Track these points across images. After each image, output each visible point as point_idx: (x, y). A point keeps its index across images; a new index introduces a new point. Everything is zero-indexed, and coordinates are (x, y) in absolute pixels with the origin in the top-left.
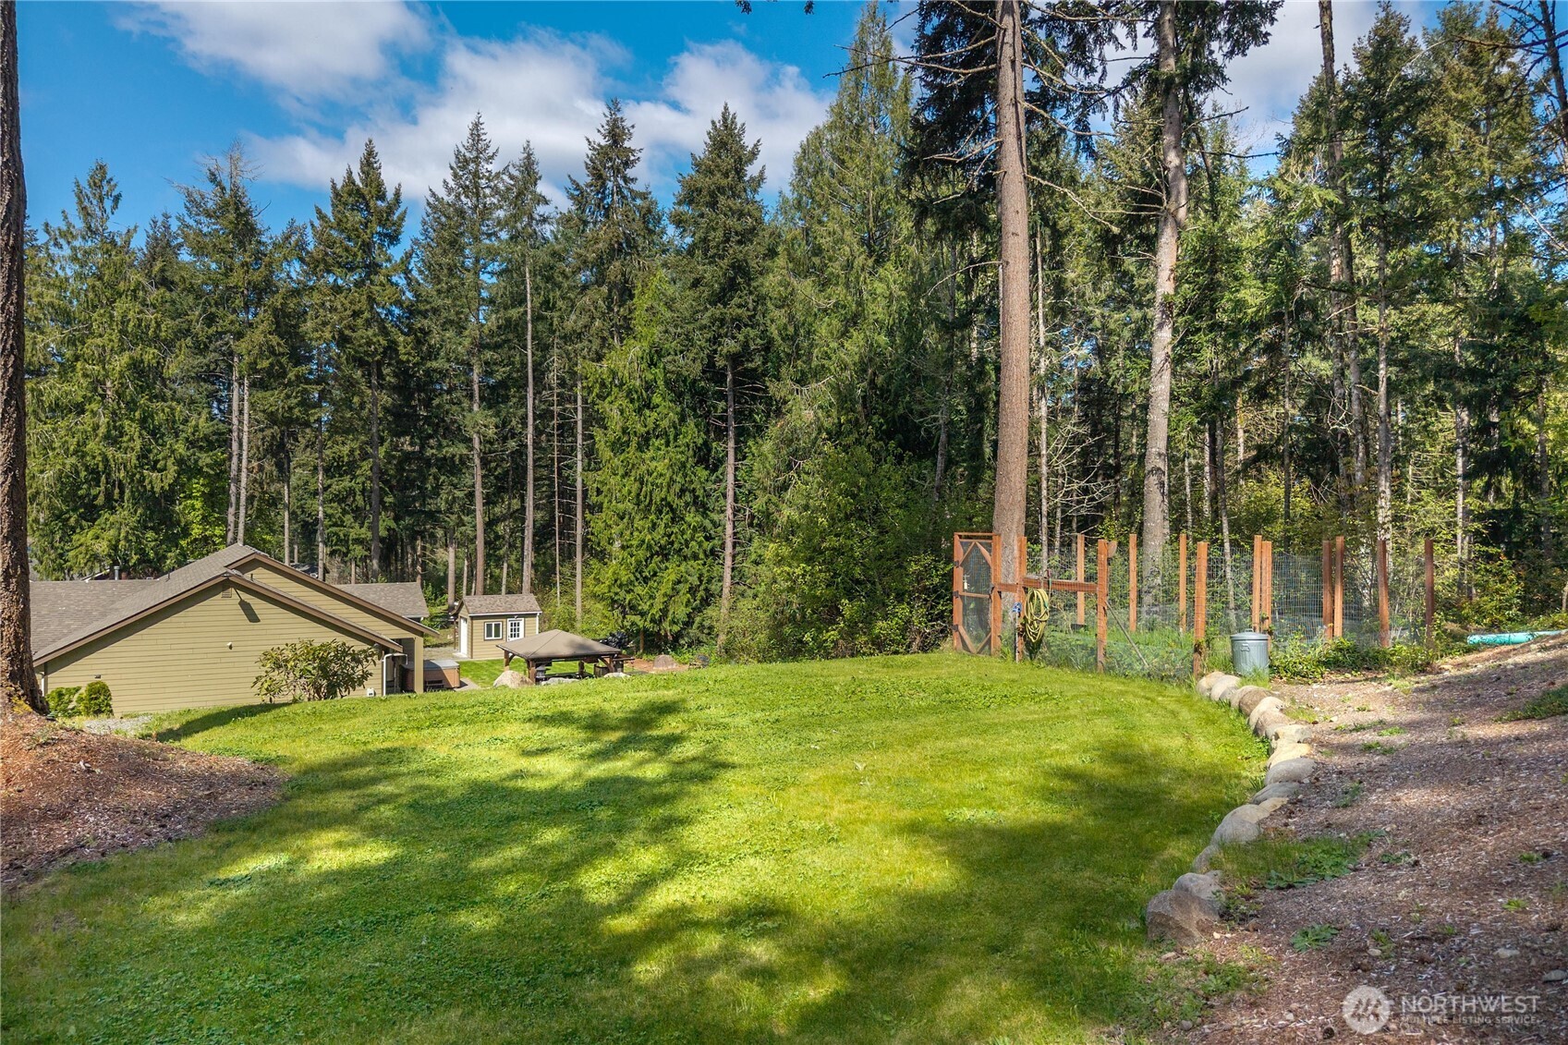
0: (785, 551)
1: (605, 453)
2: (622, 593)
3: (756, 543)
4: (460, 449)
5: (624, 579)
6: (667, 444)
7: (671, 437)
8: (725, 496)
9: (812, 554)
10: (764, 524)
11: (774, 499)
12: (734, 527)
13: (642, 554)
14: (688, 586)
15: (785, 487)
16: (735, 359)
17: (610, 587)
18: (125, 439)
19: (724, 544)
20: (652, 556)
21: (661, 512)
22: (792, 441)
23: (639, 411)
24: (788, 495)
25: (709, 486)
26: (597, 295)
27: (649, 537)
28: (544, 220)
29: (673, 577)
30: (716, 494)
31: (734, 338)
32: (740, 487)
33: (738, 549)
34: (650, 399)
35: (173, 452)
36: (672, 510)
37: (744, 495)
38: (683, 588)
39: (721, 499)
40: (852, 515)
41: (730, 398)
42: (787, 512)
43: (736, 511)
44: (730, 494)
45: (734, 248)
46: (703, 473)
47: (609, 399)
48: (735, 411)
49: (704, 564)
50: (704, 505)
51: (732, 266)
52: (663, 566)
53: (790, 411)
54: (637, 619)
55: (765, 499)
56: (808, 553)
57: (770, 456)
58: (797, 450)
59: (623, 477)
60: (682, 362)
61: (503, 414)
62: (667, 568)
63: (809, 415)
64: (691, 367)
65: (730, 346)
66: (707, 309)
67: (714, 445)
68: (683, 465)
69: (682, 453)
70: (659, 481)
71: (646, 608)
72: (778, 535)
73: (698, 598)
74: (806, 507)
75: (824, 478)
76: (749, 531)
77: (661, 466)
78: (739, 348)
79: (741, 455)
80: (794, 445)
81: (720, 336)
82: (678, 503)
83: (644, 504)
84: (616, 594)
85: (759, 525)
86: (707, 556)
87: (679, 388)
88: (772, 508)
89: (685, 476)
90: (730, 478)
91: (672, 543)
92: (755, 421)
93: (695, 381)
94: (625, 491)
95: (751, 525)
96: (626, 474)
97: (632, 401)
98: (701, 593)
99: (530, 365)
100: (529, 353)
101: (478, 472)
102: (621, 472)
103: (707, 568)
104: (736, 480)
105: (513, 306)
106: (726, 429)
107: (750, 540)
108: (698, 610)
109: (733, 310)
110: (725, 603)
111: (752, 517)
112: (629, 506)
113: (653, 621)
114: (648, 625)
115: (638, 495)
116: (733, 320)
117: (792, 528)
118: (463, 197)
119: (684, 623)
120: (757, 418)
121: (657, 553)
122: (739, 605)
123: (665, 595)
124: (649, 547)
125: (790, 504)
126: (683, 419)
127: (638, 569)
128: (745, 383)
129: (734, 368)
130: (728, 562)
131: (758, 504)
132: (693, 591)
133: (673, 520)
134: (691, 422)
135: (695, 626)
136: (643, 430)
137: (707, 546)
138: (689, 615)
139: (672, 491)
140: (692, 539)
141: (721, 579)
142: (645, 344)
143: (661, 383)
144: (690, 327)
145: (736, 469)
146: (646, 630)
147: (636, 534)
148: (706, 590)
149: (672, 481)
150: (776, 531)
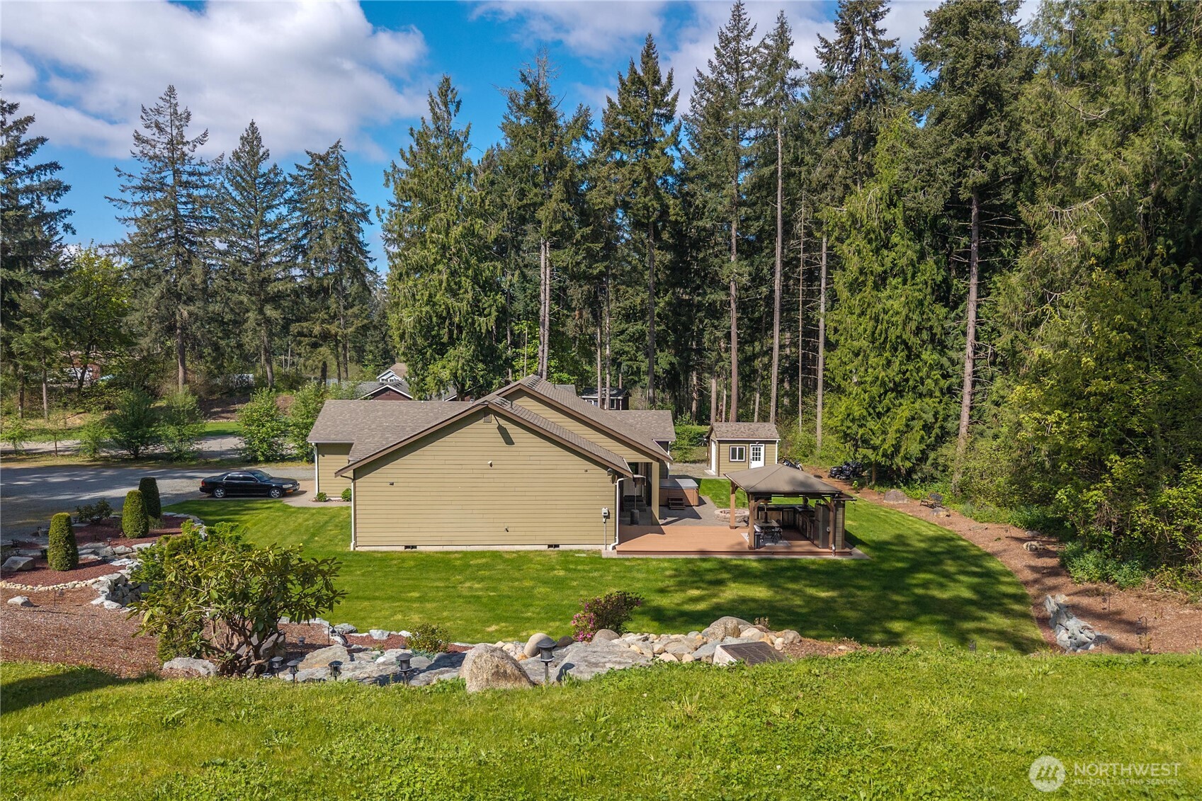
0: (1034, 394)
1: (844, 294)
2: (855, 427)
3: (999, 382)
4: (722, 296)
5: (857, 414)
6: (905, 282)
7: (909, 276)
8: (965, 334)
9: (1071, 399)
10: (1009, 362)
11: (1023, 336)
12: (974, 365)
13: (875, 390)
14: (922, 423)
15: (1036, 323)
16: (982, 191)
17: (842, 421)
18: (461, 291)
19: (962, 381)
20: (886, 393)
21: (896, 350)
22: (1047, 271)
23: (877, 251)
24: (1040, 332)
25: (948, 324)
26: (843, 147)
27: (883, 374)
28: (796, 83)
29: (907, 414)
30: (955, 332)
31: (981, 167)
32: (982, 324)
33: (978, 387)
34: (888, 239)
35: (495, 301)
36: (908, 348)
37: (986, 332)
38: (917, 425)
39: (961, 338)
40: (1126, 354)
41: (974, 233)
42: (1038, 350)
43: (977, 349)
44: (971, 332)
45: (985, 72)
46: (941, 310)
47: (848, 241)
48: (979, 247)
49: (940, 402)
50: (941, 343)
51: (983, 92)
52: (897, 402)
53: (1046, 239)
54: (869, 452)
55: (1011, 336)
56: (1065, 397)
57: (1019, 290)
58: (1052, 282)
59: (860, 316)
60: (922, 198)
61: (756, 263)
62: (901, 404)
63: (1070, 240)
64: (933, 202)
65: (977, 176)
66: (952, 141)
67: (955, 282)
68: (921, 303)
69: (920, 290)
70: (894, 319)
71: (878, 442)
72: (1026, 376)
73: (933, 435)
74: (1064, 345)
75: (1088, 311)
76: (991, 369)
77: (896, 305)
78: (986, 178)
79: (983, 290)
80: (1049, 276)
81: (966, 167)
82: (914, 341)
83: (879, 342)
84: (849, 428)
85: (1003, 364)
86: (943, 394)
87: (918, 227)
88: (1019, 346)
89: (922, 313)
90: (972, 316)
91: (907, 380)
92: (1002, 255)
93: (936, 218)
94: (861, 329)
95: (993, 363)
96: (863, 313)
97: (870, 242)
98: (937, 431)
99: (779, 217)
100: (779, 206)
101: (734, 314)
102: (857, 311)
103: (943, 406)
104: (978, 317)
105: (766, 165)
106: (969, 266)
107: (992, 379)
108: (933, 447)
109: (982, 137)
110: (961, 443)
111: (995, 355)
112: (864, 343)
113: (884, 455)
114: (879, 459)
115: (874, 333)
116: (981, 149)
117: (1044, 368)
118: (725, 75)
119: (918, 459)
120: (1005, 252)
121: (892, 390)
122: (977, 445)
123: (898, 431)
124: (883, 384)
125: (1043, 341)
126: (922, 256)
127: (872, 404)
128: (992, 216)
129: (979, 202)
130: (967, 401)
131: (1003, 342)
132: (927, 428)
133: (909, 358)
134: (930, 260)
135: (929, 462)
136: (880, 269)
137: (944, 384)
138: (923, 452)
139: (908, 329)
140: (928, 377)
141: (958, 417)
142: (885, 186)
143: (900, 222)
144: (933, 162)
145: (979, 306)
146: (878, 464)
147: (870, 370)
148: (942, 427)
149: (908, 319)
150: (1023, 371)
